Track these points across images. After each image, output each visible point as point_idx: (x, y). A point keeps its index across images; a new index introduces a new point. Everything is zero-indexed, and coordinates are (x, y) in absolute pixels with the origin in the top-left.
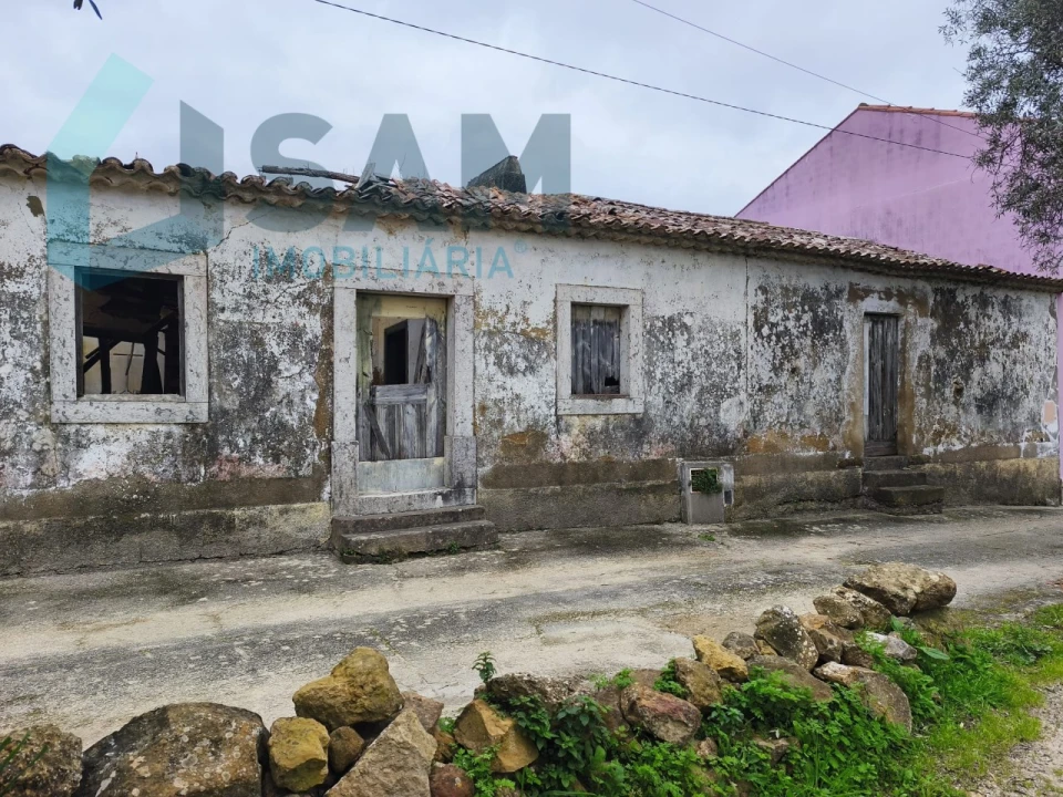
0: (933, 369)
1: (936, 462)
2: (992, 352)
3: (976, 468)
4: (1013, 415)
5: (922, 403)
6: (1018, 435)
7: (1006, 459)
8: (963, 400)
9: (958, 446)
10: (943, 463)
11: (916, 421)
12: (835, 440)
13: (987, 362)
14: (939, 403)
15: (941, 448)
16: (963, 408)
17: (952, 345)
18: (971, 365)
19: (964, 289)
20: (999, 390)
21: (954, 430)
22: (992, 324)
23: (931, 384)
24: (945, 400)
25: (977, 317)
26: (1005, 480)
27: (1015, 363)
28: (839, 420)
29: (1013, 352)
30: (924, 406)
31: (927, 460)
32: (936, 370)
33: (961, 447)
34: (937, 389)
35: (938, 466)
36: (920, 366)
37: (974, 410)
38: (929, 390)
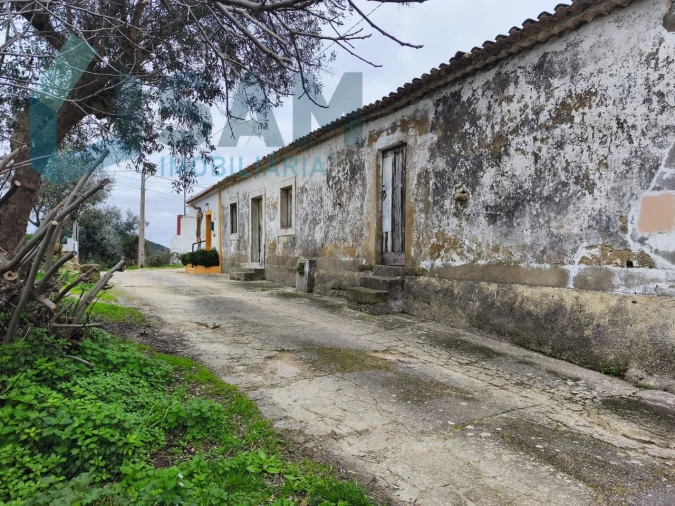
0: (431, 183)
1: (432, 276)
2: (513, 143)
3: (481, 291)
4: (554, 224)
5: (420, 218)
6: (562, 253)
7: (531, 285)
8: (467, 211)
9: (459, 262)
10: (441, 277)
11: (415, 235)
12: (359, 251)
13: (506, 158)
14: (437, 216)
15: (438, 263)
16: (467, 220)
17: (454, 152)
18: (480, 167)
19: (471, 83)
20: (526, 192)
21: (455, 244)
22: (514, 107)
23: (430, 199)
24: (444, 213)
25: (489, 108)
26: (529, 313)
27: (560, 145)
28: (361, 235)
29: (557, 132)
30: (422, 221)
31: (423, 272)
32: (435, 184)
33: (462, 263)
34: (435, 203)
35: (433, 280)
36: (419, 183)
37: (482, 220)
38: (427, 205)
